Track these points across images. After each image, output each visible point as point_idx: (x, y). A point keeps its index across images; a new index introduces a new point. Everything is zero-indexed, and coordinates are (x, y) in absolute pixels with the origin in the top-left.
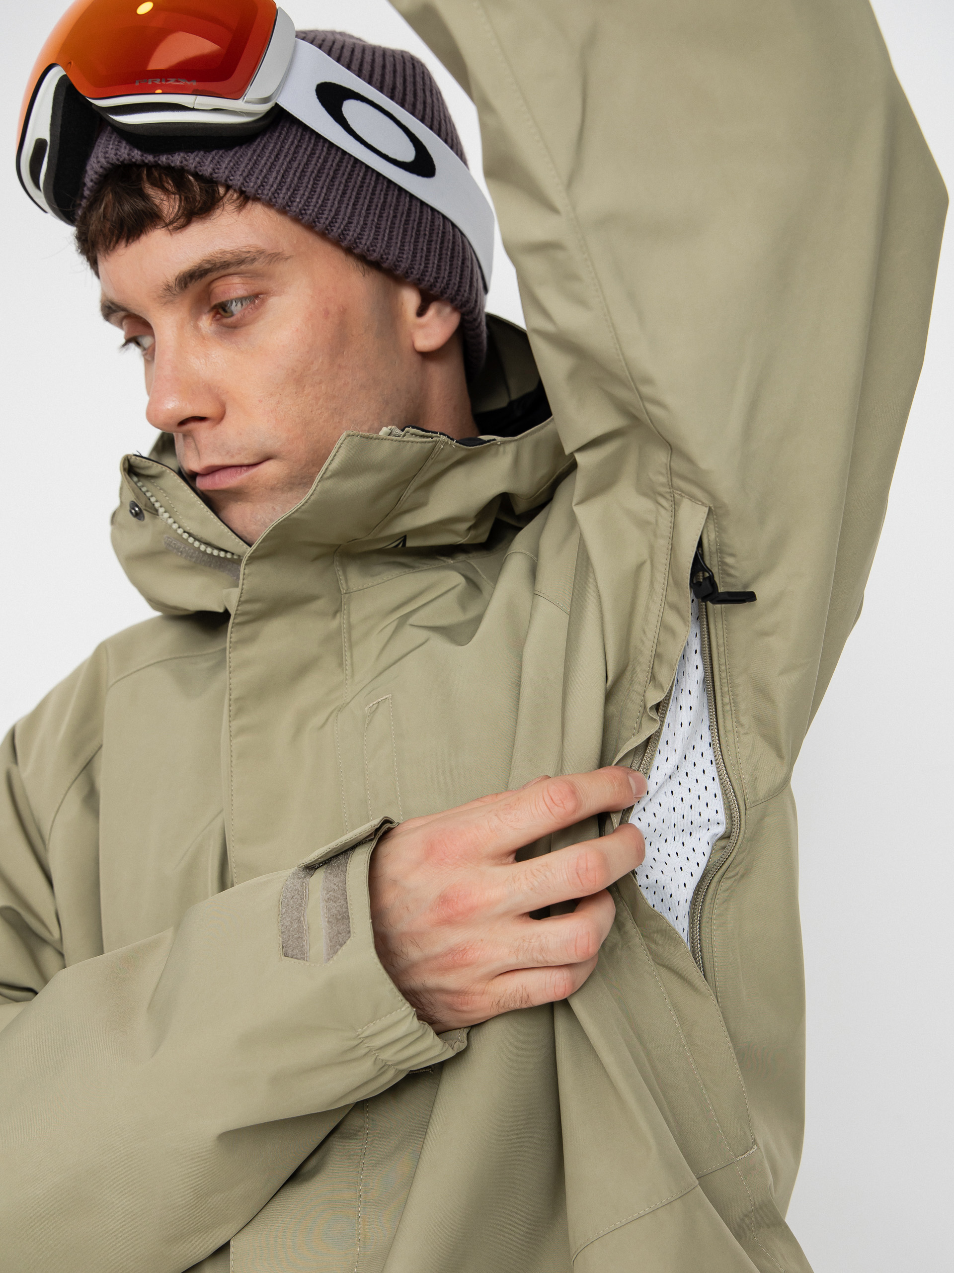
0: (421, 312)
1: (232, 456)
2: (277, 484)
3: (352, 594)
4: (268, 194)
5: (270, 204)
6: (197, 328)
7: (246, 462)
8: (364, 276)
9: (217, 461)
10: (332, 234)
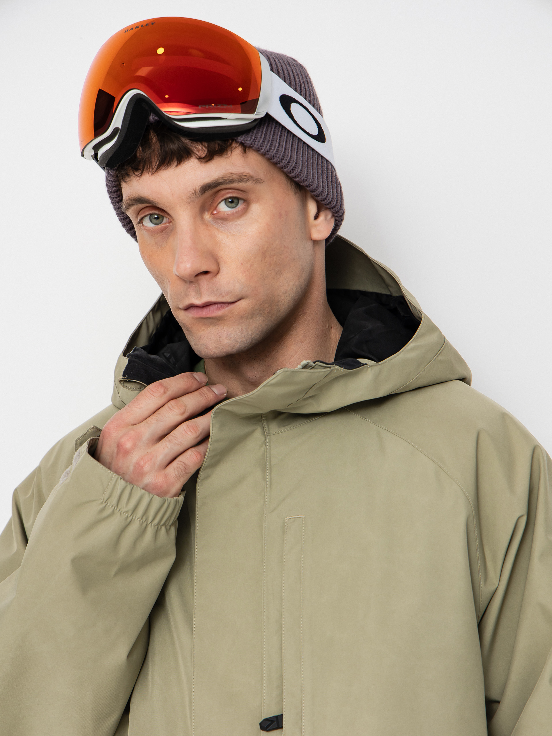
0: (316, 217)
1: (223, 297)
2: (245, 314)
3: (272, 436)
4: (258, 145)
5: (258, 150)
6: (202, 218)
7: (230, 300)
8: (295, 195)
9: (213, 299)
10: (287, 169)
